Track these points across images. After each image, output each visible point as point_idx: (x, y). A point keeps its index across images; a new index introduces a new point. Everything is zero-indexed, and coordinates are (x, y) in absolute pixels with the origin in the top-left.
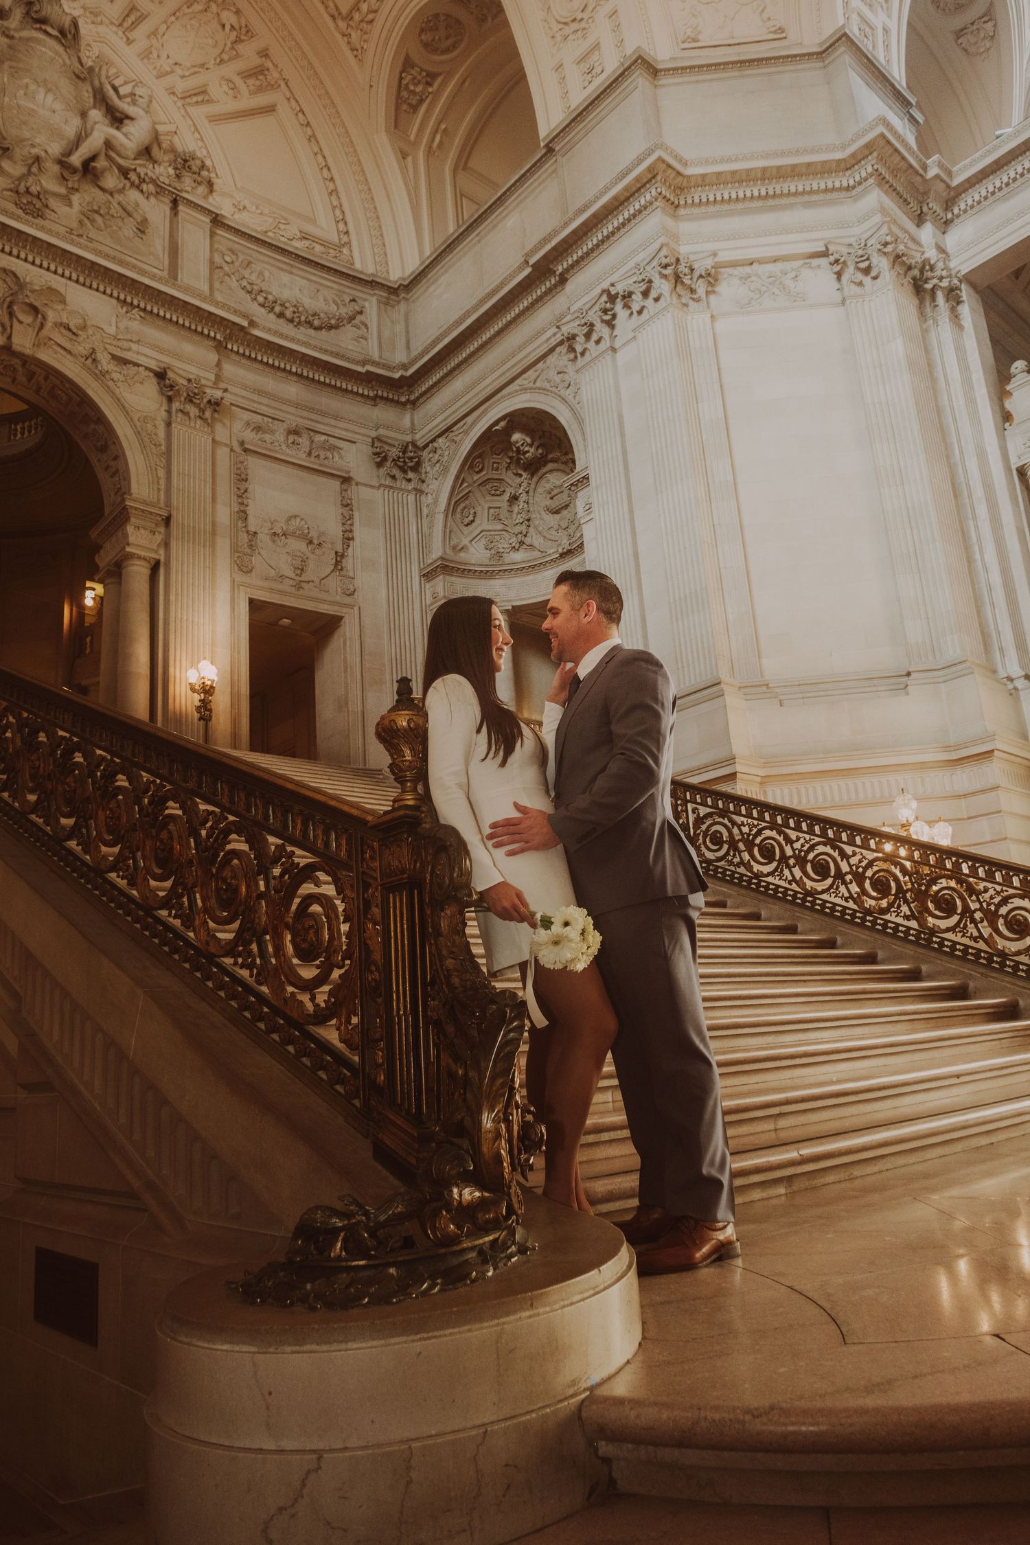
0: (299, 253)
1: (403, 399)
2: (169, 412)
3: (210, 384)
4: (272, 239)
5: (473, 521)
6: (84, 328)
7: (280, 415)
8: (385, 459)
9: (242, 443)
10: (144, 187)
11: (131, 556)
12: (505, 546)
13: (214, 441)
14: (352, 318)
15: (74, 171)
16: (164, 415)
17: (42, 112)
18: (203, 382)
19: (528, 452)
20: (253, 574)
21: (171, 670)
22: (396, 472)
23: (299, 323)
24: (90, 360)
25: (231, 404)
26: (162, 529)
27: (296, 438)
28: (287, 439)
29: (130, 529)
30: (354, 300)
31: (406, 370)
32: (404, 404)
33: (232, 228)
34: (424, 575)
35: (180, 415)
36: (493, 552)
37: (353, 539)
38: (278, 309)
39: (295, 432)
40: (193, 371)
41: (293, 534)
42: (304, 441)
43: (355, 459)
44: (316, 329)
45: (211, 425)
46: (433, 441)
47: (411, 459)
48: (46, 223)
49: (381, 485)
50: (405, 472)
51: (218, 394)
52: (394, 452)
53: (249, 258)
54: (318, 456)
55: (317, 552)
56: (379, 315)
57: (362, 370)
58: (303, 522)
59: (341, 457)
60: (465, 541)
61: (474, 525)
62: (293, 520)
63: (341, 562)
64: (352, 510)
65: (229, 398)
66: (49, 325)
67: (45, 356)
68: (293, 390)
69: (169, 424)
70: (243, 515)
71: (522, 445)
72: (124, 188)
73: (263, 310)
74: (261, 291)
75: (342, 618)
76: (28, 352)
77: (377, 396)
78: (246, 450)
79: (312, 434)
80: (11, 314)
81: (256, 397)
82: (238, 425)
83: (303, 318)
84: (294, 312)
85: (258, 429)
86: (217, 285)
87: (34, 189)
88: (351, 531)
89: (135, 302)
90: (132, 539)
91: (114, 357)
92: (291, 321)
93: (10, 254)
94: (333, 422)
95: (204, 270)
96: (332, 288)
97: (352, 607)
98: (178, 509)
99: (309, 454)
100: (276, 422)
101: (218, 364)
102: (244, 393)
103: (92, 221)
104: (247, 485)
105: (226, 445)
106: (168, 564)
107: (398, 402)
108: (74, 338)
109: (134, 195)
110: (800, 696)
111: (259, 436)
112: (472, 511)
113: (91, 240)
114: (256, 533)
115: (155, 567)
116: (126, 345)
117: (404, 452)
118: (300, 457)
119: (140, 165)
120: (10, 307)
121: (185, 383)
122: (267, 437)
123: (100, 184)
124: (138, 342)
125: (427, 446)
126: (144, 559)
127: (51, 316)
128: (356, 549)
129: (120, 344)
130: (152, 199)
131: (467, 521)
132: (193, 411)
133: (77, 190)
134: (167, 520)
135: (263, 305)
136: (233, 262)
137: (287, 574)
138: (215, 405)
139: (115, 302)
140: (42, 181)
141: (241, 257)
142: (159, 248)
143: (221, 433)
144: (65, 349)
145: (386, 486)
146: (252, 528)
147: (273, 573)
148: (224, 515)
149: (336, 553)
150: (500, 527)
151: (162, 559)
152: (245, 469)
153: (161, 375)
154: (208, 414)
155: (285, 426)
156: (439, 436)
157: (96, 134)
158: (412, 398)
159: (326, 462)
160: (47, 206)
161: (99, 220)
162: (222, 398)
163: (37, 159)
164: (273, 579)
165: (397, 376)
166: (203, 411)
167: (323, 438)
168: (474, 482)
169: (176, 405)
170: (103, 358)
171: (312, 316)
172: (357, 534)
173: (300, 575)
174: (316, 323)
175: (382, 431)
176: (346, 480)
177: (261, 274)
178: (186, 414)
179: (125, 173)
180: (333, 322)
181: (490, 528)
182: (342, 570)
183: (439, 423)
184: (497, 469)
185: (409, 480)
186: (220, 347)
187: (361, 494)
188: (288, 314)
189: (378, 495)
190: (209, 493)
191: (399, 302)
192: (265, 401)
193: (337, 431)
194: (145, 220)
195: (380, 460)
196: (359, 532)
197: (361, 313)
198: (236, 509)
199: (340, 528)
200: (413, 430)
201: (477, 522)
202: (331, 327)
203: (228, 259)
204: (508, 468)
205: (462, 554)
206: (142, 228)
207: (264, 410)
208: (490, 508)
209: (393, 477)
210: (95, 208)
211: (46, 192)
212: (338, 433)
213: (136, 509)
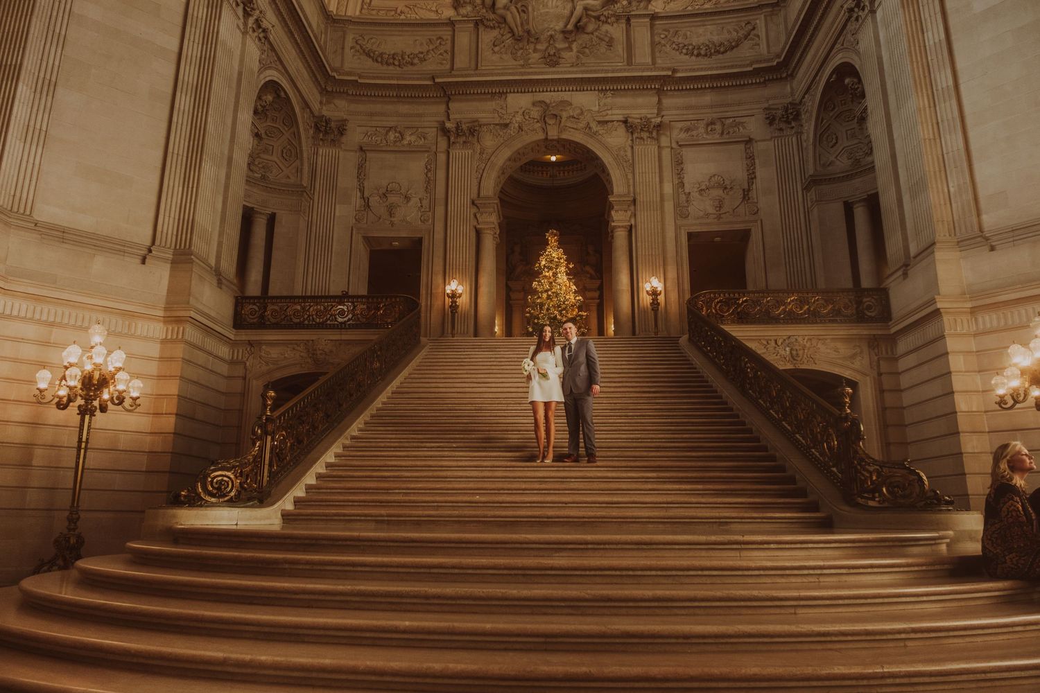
0: (707, 11)
1: (784, 75)
2: (632, 140)
3: (655, 115)
4: (691, 11)
5: (836, 143)
6: (582, 113)
7: (702, 116)
8: (774, 119)
9: (677, 143)
10: (609, 20)
11: (615, 227)
12: (861, 154)
13: (659, 147)
14: (746, 37)
15: (571, 32)
16: (630, 142)
17: (552, 11)
18: (649, 116)
19: (858, 88)
20: (690, 217)
21: (640, 284)
22: (783, 125)
23: (711, 55)
24: (588, 129)
25: (670, 121)
26: (632, 208)
27: (713, 126)
28: (707, 130)
29: (613, 213)
30: (749, 23)
31: (780, 58)
32: (786, 78)
33: (663, 17)
34: (805, 189)
35: (638, 140)
36: (853, 160)
37: (755, 177)
38: (695, 52)
39: (712, 123)
40: (644, 112)
41: (713, 187)
42: (718, 127)
43: (754, 127)
44: (723, 53)
45: (658, 140)
46: (803, 97)
47: (791, 113)
48: (561, 65)
49: (771, 138)
50: (789, 123)
51: (659, 120)
52: (780, 113)
53: (677, 29)
54: (729, 133)
55: (731, 193)
56: (766, 26)
57: (751, 69)
58: (720, 177)
59: (744, 128)
60: (832, 158)
61: (837, 145)
62: (713, 178)
63: (748, 195)
64: (754, 159)
65: (666, 119)
66: (563, 120)
67: (564, 136)
68: (707, 98)
69: (632, 147)
70: (682, 184)
71: (852, 85)
72: (599, 26)
73: (687, 56)
74: (685, 46)
75: (750, 229)
76: (556, 138)
77: (765, 80)
78: (680, 146)
79: (723, 120)
80: (545, 123)
81: (685, 112)
82: (675, 133)
83: (713, 51)
84: (707, 50)
85: (688, 130)
86: (657, 54)
87: (552, 53)
88: (754, 173)
89: (608, 88)
90: (615, 218)
91: (599, 122)
92: (706, 55)
93: (543, 91)
94: (736, 108)
95: (648, 50)
96: (732, 22)
97: (756, 221)
98: (640, 193)
99: (722, 133)
100: (699, 122)
101: (660, 102)
102: (678, 112)
103: (583, 53)
104: (682, 166)
105: (667, 147)
106: (636, 226)
107: (781, 78)
108: (577, 121)
109: (606, 27)
110: (1011, 239)
111: (689, 133)
112: (834, 137)
113: (583, 64)
114: (689, 193)
115: (630, 230)
116: (604, 113)
117: (786, 111)
118: (716, 138)
119: (605, 10)
120: (544, 119)
121: (639, 121)
122: (694, 133)
123: (586, 31)
124: (611, 109)
125: (801, 101)
126: (622, 227)
127: (564, 115)
128: (759, 183)
129: (601, 114)
130: (615, 25)
131: (831, 144)
132: (645, 135)
133: (575, 41)
134: (634, 201)
135: (686, 54)
136: (666, 36)
137: (710, 212)
138: (659, 127)
139: (597, 92)
140: (557, 46)
141: (671, 30)
142: (620, 50)
143: (664, 141)
144: (573, 128)
145: (775, 137)
146: (687, 191)
147: (702, 214)
148: (668, 189)
149: (744, 190)
150: (856, 141)
151: (633, 223)
152: (681, 157)
153: (625, 122)
154: (654, 134)
155: (705, 122)
156: (805, 94)
157: (578, 8)
158: (789, 73)
159: (734, 134)
160: (560, 58)
161: (587, 51)
162: (661, 122)
163: (551, 36)
164: (702, 217)
165: (775, 63)
166: (651, 133)
167: (731, 120)
168: (832, 117)
169: (635, 135)
170: (593, 125)
171: (720, 46)
172: (758, 174)
173: (720, 210)
174: (722, 50)
175: (771, 102)
176: (749, 141)
177: (685, 35)
178: (642, 138)
179: (598, 18)
180: (733, 44)
181: (850, 144)
182: (749, 199)
183: (803, 86)
184: (845, 104)
185: (793, 128)
186: (660, 92)
187: (759, 147)
188: (703, 52)
189: (771, 143)
190: (658, 179)
191: (780, 10)
192: (691, 112)
193: (740, 112)
194: (611, 39)
195: (771, 120)
196: (761, 173)
197: (754, 29)
198: (677, 182)
199: (746, 174)
200: (792, 94)
201: (840, 142)
202: (732, 48)
203: (662, 36)
204: (852, 101)
205: (830, 168)
206: (610, 43)
207: (691, 117)
208: (847, 131)
209: (781, 130)
210: (584, 45)
211: (559, 50)
212: (741, 113)
213: (616, 201)
